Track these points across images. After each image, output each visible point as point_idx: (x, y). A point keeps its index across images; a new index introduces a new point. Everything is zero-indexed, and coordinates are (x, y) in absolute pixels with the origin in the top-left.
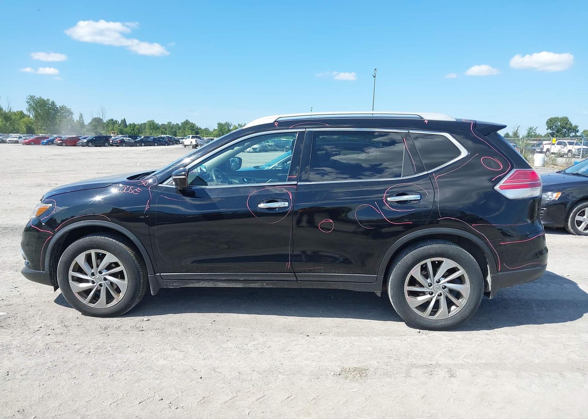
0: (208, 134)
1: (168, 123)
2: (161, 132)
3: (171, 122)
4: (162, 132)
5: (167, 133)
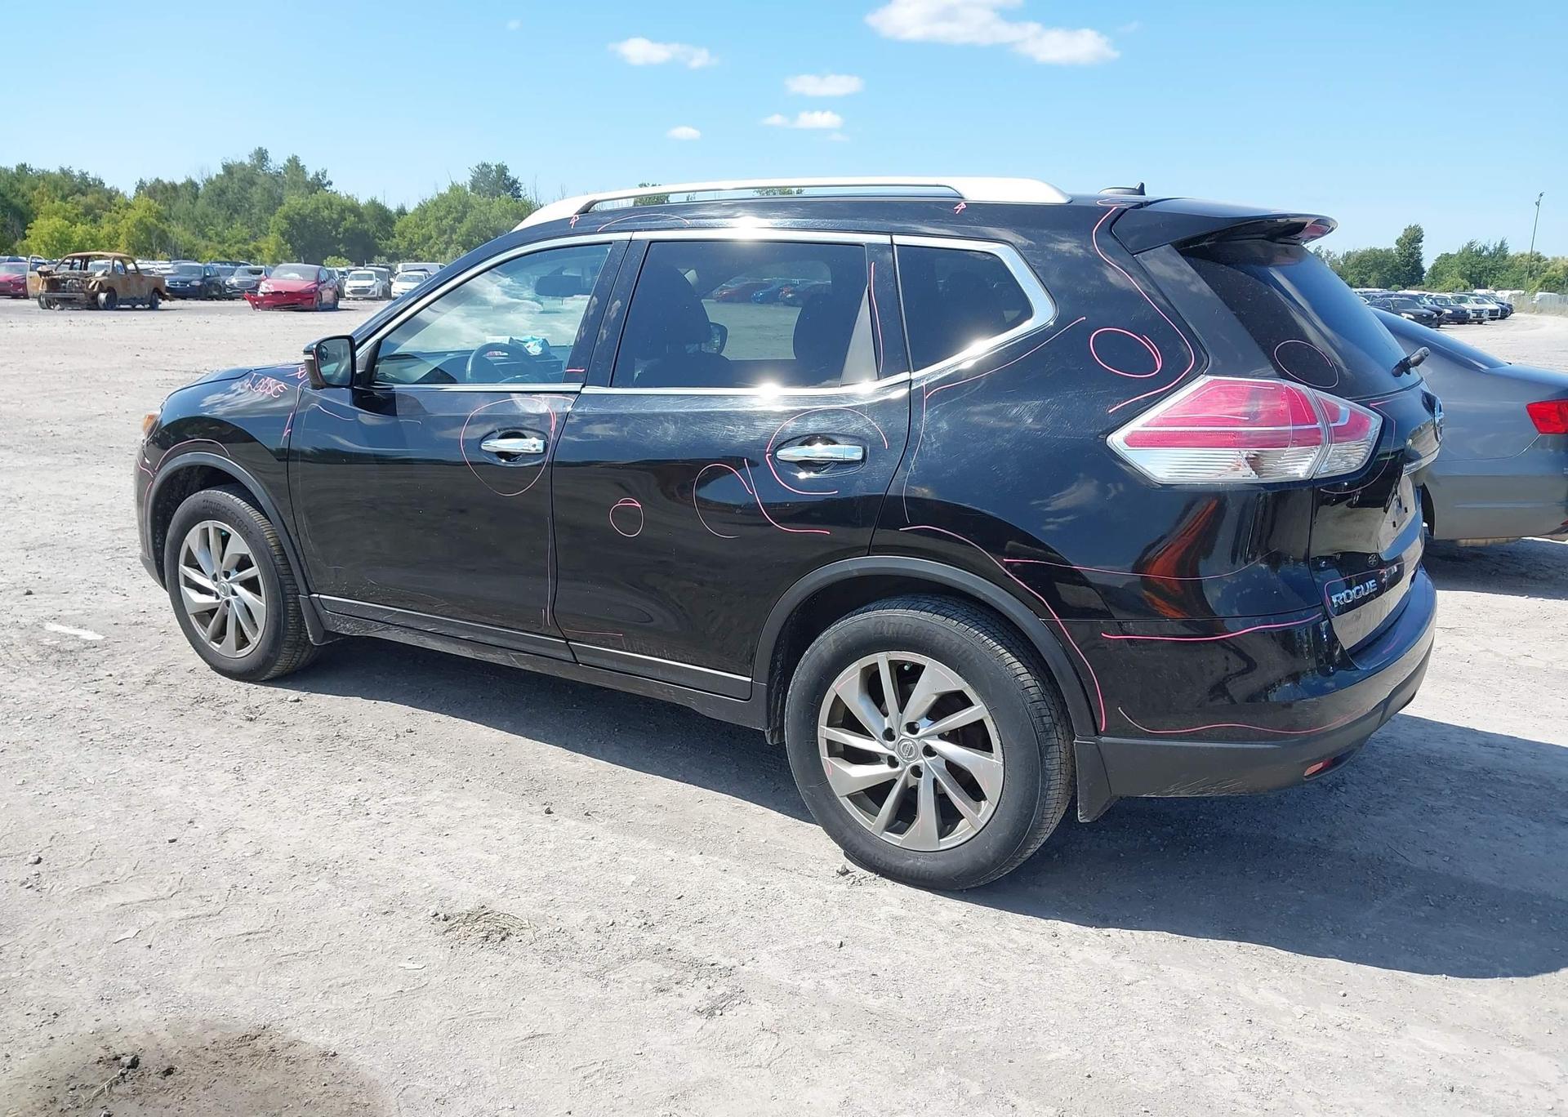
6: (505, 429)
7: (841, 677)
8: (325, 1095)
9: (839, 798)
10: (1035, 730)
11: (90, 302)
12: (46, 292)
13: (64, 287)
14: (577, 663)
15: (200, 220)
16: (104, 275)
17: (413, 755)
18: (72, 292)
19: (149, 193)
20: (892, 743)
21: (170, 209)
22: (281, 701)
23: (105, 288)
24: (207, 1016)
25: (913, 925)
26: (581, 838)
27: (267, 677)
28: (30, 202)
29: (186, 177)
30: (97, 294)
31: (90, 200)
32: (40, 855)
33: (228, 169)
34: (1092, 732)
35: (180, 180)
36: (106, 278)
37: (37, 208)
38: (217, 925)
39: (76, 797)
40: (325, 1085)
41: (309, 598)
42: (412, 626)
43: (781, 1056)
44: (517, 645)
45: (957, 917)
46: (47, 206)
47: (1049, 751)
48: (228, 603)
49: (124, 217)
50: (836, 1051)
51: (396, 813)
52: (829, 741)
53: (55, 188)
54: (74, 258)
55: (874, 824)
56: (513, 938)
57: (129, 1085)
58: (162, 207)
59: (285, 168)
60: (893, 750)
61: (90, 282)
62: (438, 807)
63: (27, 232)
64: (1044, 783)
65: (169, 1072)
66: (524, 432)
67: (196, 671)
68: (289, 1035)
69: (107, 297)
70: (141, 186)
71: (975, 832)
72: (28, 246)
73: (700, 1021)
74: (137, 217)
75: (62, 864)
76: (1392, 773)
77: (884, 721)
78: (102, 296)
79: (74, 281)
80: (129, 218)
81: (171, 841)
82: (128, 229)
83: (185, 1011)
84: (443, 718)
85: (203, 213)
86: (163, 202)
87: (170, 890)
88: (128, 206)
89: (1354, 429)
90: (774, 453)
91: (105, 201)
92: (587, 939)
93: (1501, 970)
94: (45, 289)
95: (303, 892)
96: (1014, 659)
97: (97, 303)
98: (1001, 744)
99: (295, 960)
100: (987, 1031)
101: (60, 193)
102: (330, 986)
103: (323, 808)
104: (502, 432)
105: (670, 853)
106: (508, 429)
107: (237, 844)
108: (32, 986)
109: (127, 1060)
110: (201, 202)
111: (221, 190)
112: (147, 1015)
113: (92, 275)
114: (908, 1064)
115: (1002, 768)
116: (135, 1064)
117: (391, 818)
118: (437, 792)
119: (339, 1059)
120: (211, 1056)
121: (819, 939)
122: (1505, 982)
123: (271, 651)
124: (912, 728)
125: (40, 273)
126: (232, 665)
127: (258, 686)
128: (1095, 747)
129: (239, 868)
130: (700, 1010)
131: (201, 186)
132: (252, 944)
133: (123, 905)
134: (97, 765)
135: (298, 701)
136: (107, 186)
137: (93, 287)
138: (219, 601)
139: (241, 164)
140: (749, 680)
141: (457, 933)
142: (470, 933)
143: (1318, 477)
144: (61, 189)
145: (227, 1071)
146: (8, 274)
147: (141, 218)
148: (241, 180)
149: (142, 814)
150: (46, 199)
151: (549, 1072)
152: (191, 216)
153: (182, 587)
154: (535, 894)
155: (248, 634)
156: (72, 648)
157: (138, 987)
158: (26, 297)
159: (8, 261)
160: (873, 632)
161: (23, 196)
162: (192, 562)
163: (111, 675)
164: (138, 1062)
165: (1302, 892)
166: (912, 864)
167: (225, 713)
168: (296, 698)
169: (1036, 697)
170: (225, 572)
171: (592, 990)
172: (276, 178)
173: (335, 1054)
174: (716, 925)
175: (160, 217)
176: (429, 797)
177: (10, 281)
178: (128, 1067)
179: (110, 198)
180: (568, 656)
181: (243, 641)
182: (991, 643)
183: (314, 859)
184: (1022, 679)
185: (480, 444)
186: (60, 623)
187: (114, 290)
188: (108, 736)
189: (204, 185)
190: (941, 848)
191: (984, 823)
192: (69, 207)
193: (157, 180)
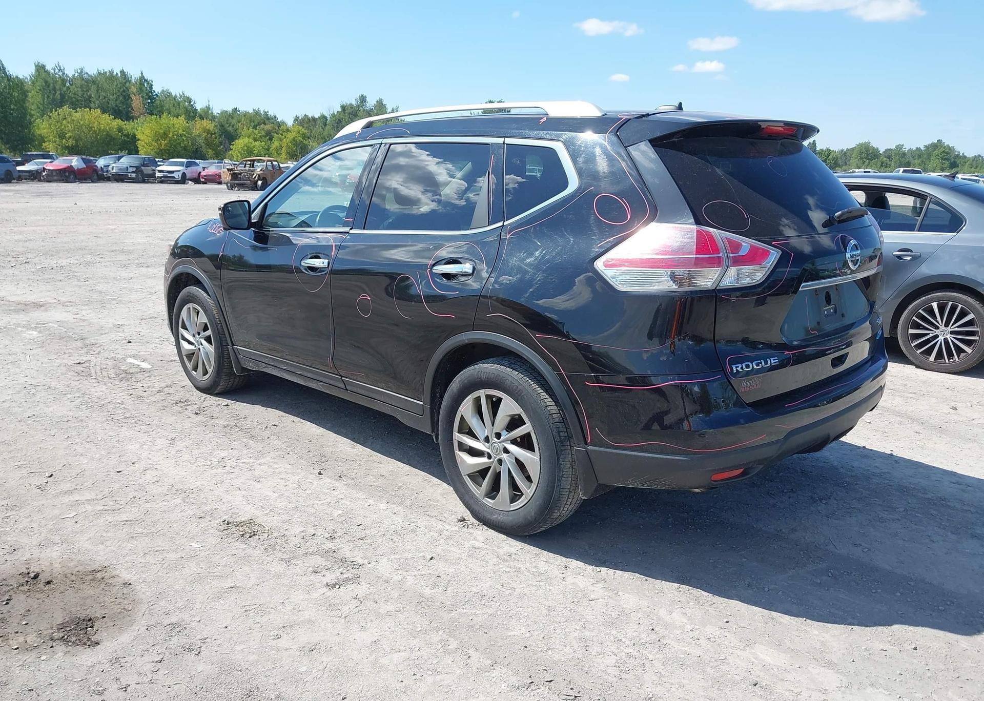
0: (976, 167)
1: (898, 146)
2: (879, 164)
3: (903, 145)
4: (882, 163)
5: (892, 165)
6: (312, 254)
7: (463, 403)
8: (113, 603)
9: (464, 477)
10: (554, 440)
11: (253, 186)
12: (231, 180)
13: (240, 178)
14: (348, 390)
15: (326, 138)
16: (261, 170)
17: (268, 438)
18: (244, 180)
19: (301, 123)
20: (489, 444)
21: (311, 132)
22: (218, 405)
23: (261, 178)
24: (82, 559)
25: (483, 552)
26: (328, 489)
27: (216, 392)
28: (237, 129)
29: (320, 113)
30: (257, 182)
31: (268, 127)
32: (53, 473)
33: (343, 108)
34: (583, 443)
35: (317, 116)
36: (262, 172)
37: (240, 133)
38: (114, 515)
39: (88, 446)
40: (116, 598)
41: (233, 348)
42: (276, 365)
43: (355, 613)
44: (321, 379)
45: (513, 550)
46: (245, 131)
47: (563, 453)
48: (199, 349)
49: (285, 137)
50: (388, 614)
51: (240, 468)
52: (459, 442)
53: (250, 121)
54: (246, 161)
55: (479, 491)
56: (257, 537)
57: (28, 587)
58: (306, 131)
59: (375, 106)
60: (489, 449)
61: (254, 174)
62: (263, 467)
63: (231, 147)
64: (559, 472)
65: (49, 583)
66: (320, 255)
67: (186, 387)
68: (115, 572)
69: (262, 183)
70: (296, 119)
71: (527, 501)
72: (232, 154)
73: (325, 590)
74: (292, 137)
75: (61, 478)
76: (869, 495)
77: (485, 431)
78: (260, 183)
79: (245, 174)
80: (288, 138)
81: (118, 472)
82: (287, 144)
83: (73, 555)
84: (297, 419)
85: (329, 134)
86: (308, 128)
87: (104, 496)
88: (288, 130)
89: (754, 257)
90: (431, 269)
91: (277, 128)
92: (293, 541)
93: (850, 620)
94: (230, 179)
95: (166, 503)
96: (547, 396)
97: (256, 187)
98: (539, 448)
99: (141, 536)
100: (483, 615)
101: (252, 124)
102: (149, 551)
103: (203, 462)
104: (311, 255)
105: (371, 501)
106: (313, 253)
107: (150, 476)
108: (12, 536)
109: (32, 575)
110: (328, 127)
111: (339, 120)
112: (55, 555)
113: (255, 170)
114: (425, 626)
115: (539, 462)
116: (36, 577)
117: (236, 470)
118: (268, 458)
119: (131, 587)
120: (73, 578)
121: (422, 554)
122: (847, 628)
123: (217, 377)
124: (498, 436)
125: (228, 170)
126: (200, 384)
127: (211, 397)
128: (585, 452)
129: (143, 488)
130: (329, 584)
131: (329, 118)
132: (125, 526)
133: (77, 501)
134: (108, 431)
135: (227, 405)
136: (279, 120)
137: (255, 177)
138: (196, 348)
139: (351, 104)
140: (422, 403)
141: (229, 531)
142: (236, 532)
143: (720, 288)
144: (253, 122)
145: (76, 586)
146: (216, 170)
147: (294, 138)
148: (349, 114)
149: (113, 457)
150: (245, 127)
151: (230, 606)
152: (322, 136)
153: (181, 340)
154: (283, 516)
155: (207, 367)
156: (133, 371)
157: (59, 541)
158: (220, 183)
159: (217, 163)
160: (476, 377)
161: (233, 126)
162: (185, 327)
163: (143, 387)
164: (38, 577)
165: (745, 560)
166: (496, 518)
167: (186, 409)
168: (226, 404)
169: (557, 420)
170: (198, 332)
171: (278, 567)
172: (370, 112)
173: (130, 584)
174: (369, 541)
175: (304, 136)
176: (262, 461)
177: (216, 174)
178: (32, 579)
179: (279, 126)
180: (342, 386)
181: (205, 372)
182: (535, 386)
183: (181, 487)
184: (549, 409)
185: (301, 262)
186: (134, 359)
187: (266, 179)
188: (123, 417)
189: (330, 117)
190: (511, 509)
191: (531, 495)
192: (256, 132)
193: (305, 115)
